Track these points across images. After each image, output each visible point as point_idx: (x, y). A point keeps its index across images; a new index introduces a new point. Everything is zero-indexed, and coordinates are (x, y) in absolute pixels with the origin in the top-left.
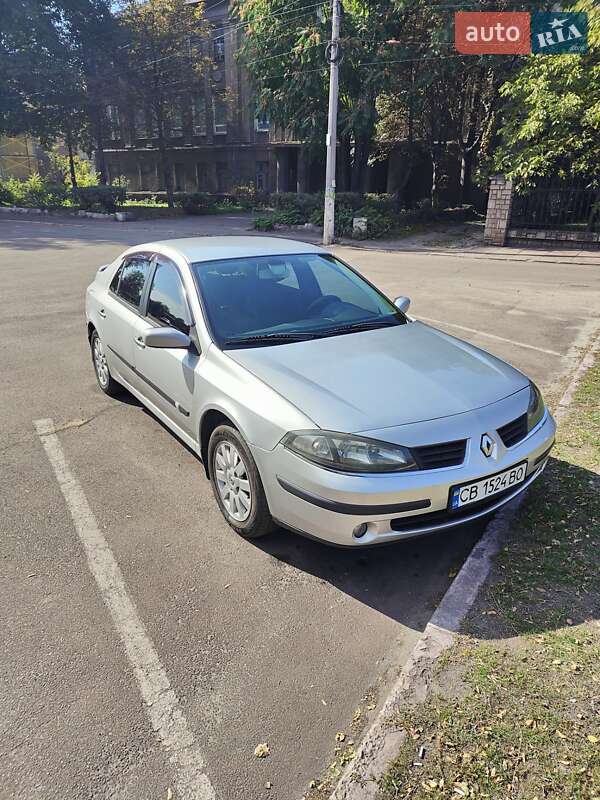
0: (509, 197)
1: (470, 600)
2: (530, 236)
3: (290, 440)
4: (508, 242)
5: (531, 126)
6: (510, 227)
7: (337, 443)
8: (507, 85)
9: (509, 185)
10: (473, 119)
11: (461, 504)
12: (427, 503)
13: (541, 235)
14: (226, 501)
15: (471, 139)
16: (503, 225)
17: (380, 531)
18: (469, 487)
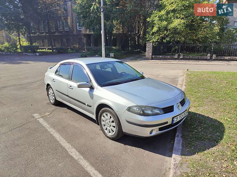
0: (151, 47)
1: (181, 148)
2: (158, 57)
3: (129, 109)
4: (152, 59)
5: (155, 29)
6: (152, 55)
7: (143, 108)
8: (148, 18)
9: (151, 44)
10: (139, 27)
11: (175, 122)
12: (167, 123)
13: (161, 57)
14: (106, 130)
15: (138, 32)
16: (151, 54)
17: (156, 131)
18: (176, 117)
